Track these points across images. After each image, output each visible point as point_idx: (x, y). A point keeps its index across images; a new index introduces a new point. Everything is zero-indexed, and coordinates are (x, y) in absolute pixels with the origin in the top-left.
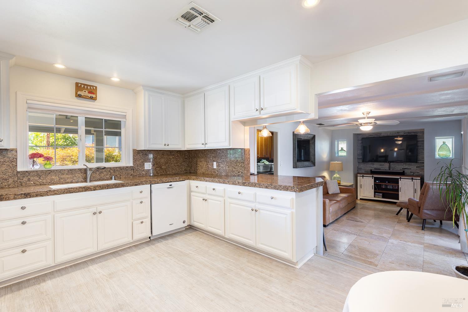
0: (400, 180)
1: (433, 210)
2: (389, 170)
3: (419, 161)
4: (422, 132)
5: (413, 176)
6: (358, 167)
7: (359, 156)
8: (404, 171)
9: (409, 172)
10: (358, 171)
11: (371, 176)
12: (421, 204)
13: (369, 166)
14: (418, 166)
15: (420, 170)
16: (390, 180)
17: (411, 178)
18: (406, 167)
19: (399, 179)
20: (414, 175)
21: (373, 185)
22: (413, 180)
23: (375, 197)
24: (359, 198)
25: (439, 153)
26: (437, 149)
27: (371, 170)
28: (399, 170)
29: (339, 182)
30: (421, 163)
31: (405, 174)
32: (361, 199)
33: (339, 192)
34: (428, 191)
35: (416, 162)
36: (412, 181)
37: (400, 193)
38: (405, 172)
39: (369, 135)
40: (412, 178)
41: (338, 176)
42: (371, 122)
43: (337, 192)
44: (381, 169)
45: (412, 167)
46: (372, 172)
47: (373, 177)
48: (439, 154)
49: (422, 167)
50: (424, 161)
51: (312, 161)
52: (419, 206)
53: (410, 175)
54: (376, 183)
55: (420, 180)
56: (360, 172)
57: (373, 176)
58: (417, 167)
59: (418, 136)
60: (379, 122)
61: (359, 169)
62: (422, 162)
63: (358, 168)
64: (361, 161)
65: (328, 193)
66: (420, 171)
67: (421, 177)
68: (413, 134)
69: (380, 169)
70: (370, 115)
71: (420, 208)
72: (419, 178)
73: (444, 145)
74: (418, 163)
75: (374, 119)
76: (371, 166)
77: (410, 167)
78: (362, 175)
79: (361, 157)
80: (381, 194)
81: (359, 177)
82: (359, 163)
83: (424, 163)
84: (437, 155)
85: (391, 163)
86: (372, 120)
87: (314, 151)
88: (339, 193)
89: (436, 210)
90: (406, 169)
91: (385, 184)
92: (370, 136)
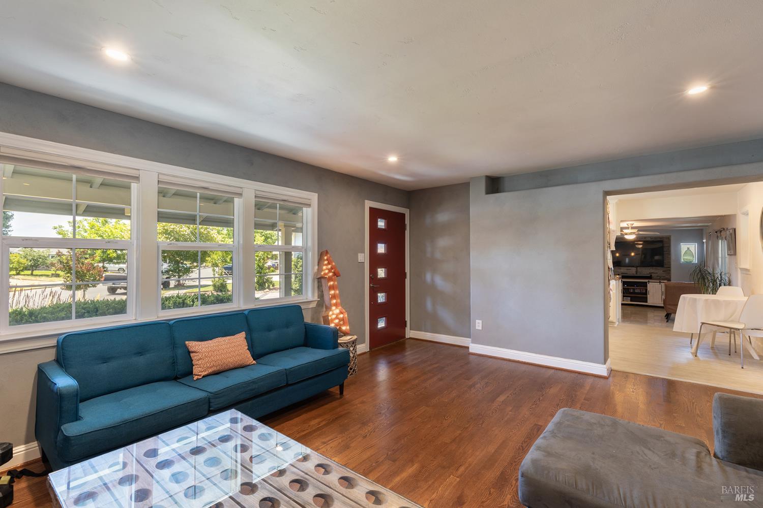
2: (637, 274)
3: (666, 265)
4: (669, 238)
5: (660, 279)
8: (651, 275)
9: (656, 276)
14: (665, 270)
15: (667, 274)
16: (638, 284)
18: (653, 271)
19: (648, 283)
20: (662, 278)
21: (622, 289)
26: (682, 254)
28: (646, 273)
30: (667, 267)
31: (652, 278)
35: (663, 267)
36: (659, 284)
37: (648, 296)
40: (658, 281)
42: (634, 232)
44: (628, 274)
45: (659, 271)
46: (621, 277)
47: (621, 281)
48: (684, 258)
49: (668, 271)
50: (670, 265)
53: (657, 278)
54: (624, 287)
58: (663, 271)
59: (665, 241)
60: (641, 233)
67: (667, 279)
70: (633, 226)
73: (688, 251)
74: (665, 267)
75: (637, 230)
77: (657, 271)
80: (629, 298)
83: (670, 267)
84: (682, 259)
85: (638, 268)
86: (635, 231)
90: (652, 273)
91: (633, 288)
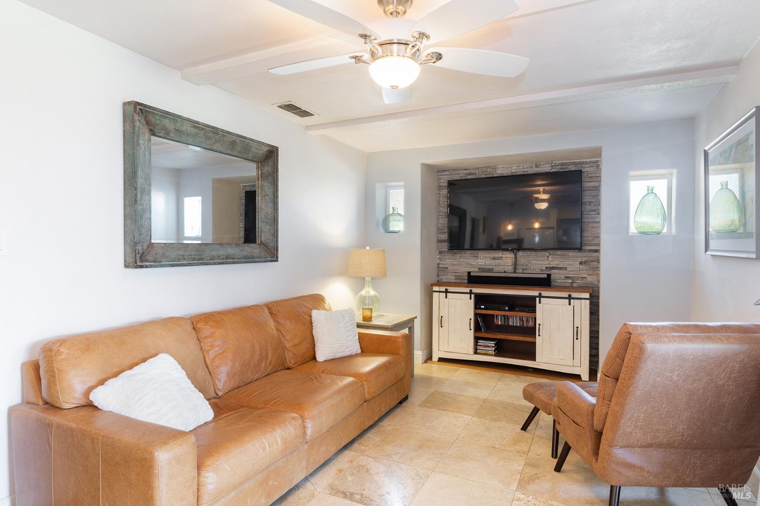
0: (540, 303)
1: (649, 446)
2: (515, 272)
3: (587, 245)
4: (594, 162)
5: (571, 288)
6: (439, 264)
7: (440, 233)
8: (549, 275)
9: (563, 277)
10: (438, 275)
11: (467, 290)
12: (605, 419)
13: (467, 260)
14: (584, 259)
15: (590, 272)
16: (513, 303)
17: (566, 295)
18: (555, 263)
19: (538, 299)
20: (575, 285)
21: (472, 317)
22: (572, 301)
23: (476, 353)
24: (435, 358)
25: (637, 219)
27: (469, 273)
28: (538, 271)
29: (367, 313)
30: (590, 251)
31: (553, 284)
32: (441, 360)
33: (357, 349)
34: (634, 369)
35: (580, 249)
36: (570, 304)
37: (538, 340)
38: (552, 277)
39: (467, 172)
40: (570, 296)
41: (372, 293)
43: (347, 353)
44: (495, 270)
45: (570, 264)
46: (473, 280)
47: (471, 293)
49: (593, 264)
50: (599, 245)
51: (261, 243)
52: (597, 425)
53: (565, 285)
54: (479, 311)
55: (588, 302)
56: (444, 279)
57: (471, 291)
58: (581, 263)
59: (586, 174)
61: (441, 270)
62: (594, 248)
63: (438, 267)
64: (445, 246)
65: (314, 358)
66: (589, 275)
67: (591, 291)
68: (572, 168)
69: (491, 270)
71: (599, 435)
72: (587, 295)
73: (651, 197)
74: (585, 251)
76: (472, 261)
77: (566, 264)
78: (443, 289)
79: (445, 236)
80: (492, 344)
81: (435, 295)
82: (440, 253)
83: (597, 251)
84: (633, 224)
85: (520, 253)
87: (271, 205)
88: (357, 355)
89: (660, 446)
90: (553, 268)
91: (503, 313)
92: (469, 174)
